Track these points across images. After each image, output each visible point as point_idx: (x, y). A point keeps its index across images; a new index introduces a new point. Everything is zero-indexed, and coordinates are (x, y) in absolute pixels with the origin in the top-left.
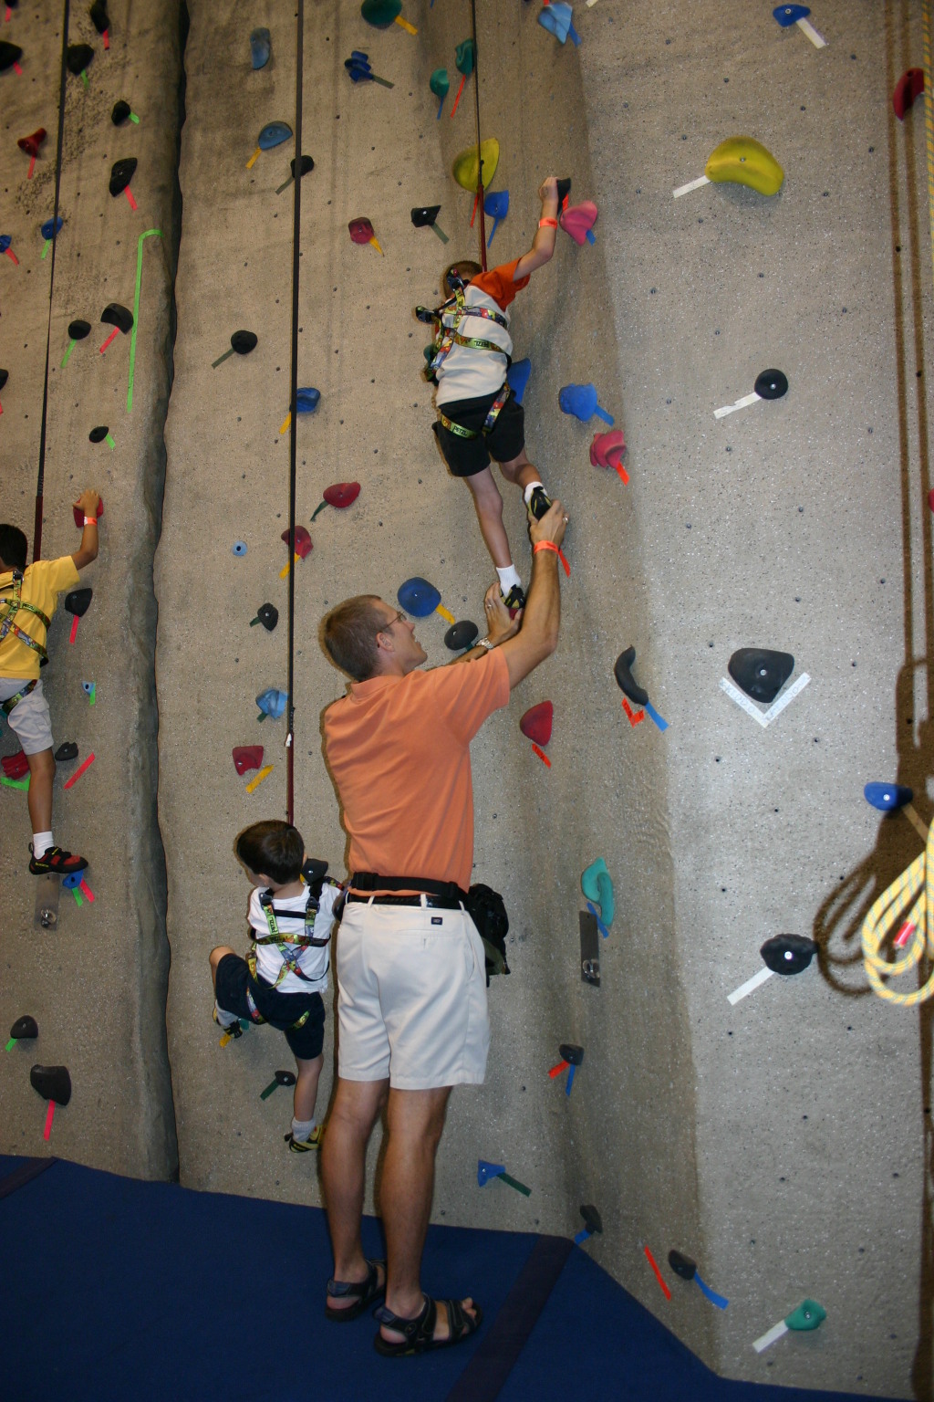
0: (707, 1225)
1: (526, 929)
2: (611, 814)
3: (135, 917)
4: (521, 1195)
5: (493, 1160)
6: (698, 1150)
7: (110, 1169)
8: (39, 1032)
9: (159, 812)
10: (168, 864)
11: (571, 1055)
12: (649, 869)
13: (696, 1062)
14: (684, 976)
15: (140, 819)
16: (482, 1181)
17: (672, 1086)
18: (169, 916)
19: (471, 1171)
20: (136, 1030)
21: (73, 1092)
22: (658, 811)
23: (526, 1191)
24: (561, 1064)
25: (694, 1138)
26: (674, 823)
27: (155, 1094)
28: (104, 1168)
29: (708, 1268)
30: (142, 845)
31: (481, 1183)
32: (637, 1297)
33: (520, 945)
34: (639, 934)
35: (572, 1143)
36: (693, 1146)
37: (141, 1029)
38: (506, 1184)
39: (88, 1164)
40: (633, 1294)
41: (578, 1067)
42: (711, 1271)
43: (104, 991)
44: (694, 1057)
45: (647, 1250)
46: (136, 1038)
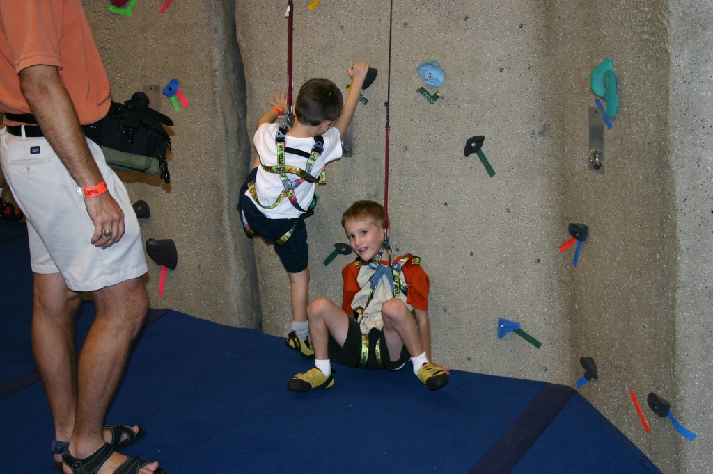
0: (681, 373)
1: (545, 126)
2: (619, 17)
3: (221, 119)
4: (533, 347)
5: (510, 318)
6: (677, 310)
7: (209, 319)
8: (151, 213)
9: (237, 31)
10: (246, 74)
11: (578, 233)
12: (649, 66)
13: (680, 236)
14: (674, 160)
15: (222, 36)
16: (501, 334)
17: (658, 257)
18: (248, 117)
19: (493, 327)
20: (225, 210)
21: (179, 260)
22: (659, 10)
23: (537, 344)
24: (570, 240)
25: (674, 300)
26: (673, 21)
27: (241, 261)
28: (204, 317)
29: (679, 408)
30: (225, 59)
31: (500, 336)
32: (623, 431)
33: (540, 139)
34: (637, 124)
35: (577, 306)
36: (673, 307)
37: (229, 210)
38: (521, 338)
39: (192, 314)
40: (619, 428)
41: (583, 243)
42: (682, 410)
43: (199, 179)
44: (678, 231)
45: (632, 393)
46: (226, 217)
